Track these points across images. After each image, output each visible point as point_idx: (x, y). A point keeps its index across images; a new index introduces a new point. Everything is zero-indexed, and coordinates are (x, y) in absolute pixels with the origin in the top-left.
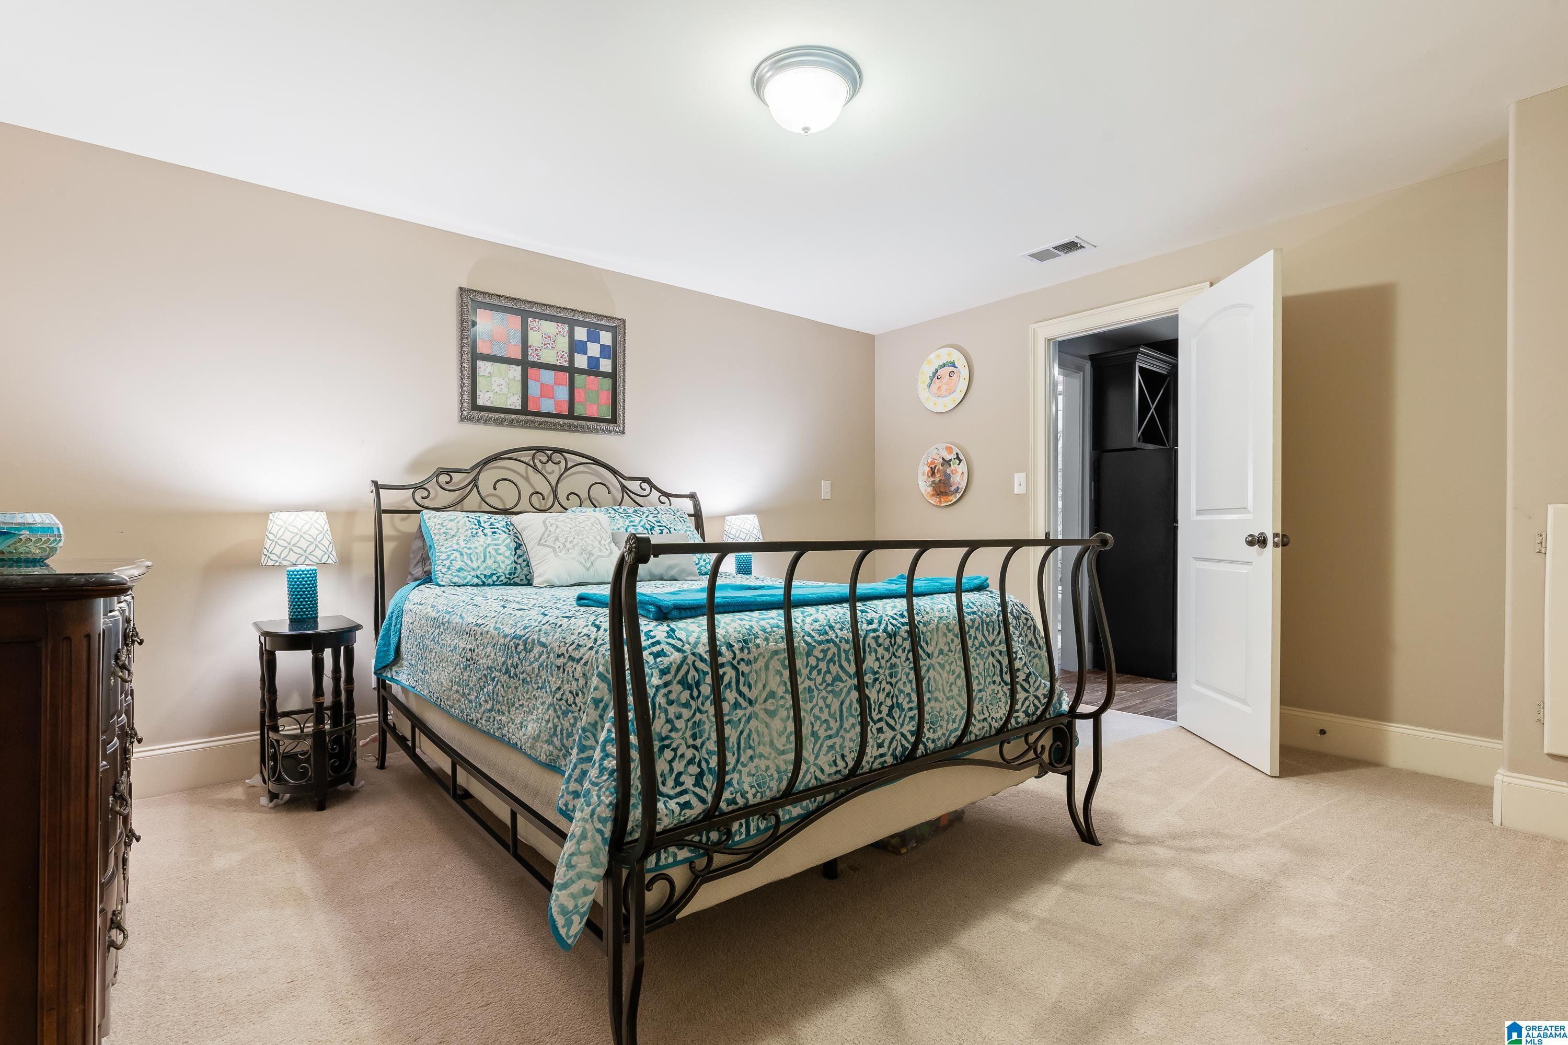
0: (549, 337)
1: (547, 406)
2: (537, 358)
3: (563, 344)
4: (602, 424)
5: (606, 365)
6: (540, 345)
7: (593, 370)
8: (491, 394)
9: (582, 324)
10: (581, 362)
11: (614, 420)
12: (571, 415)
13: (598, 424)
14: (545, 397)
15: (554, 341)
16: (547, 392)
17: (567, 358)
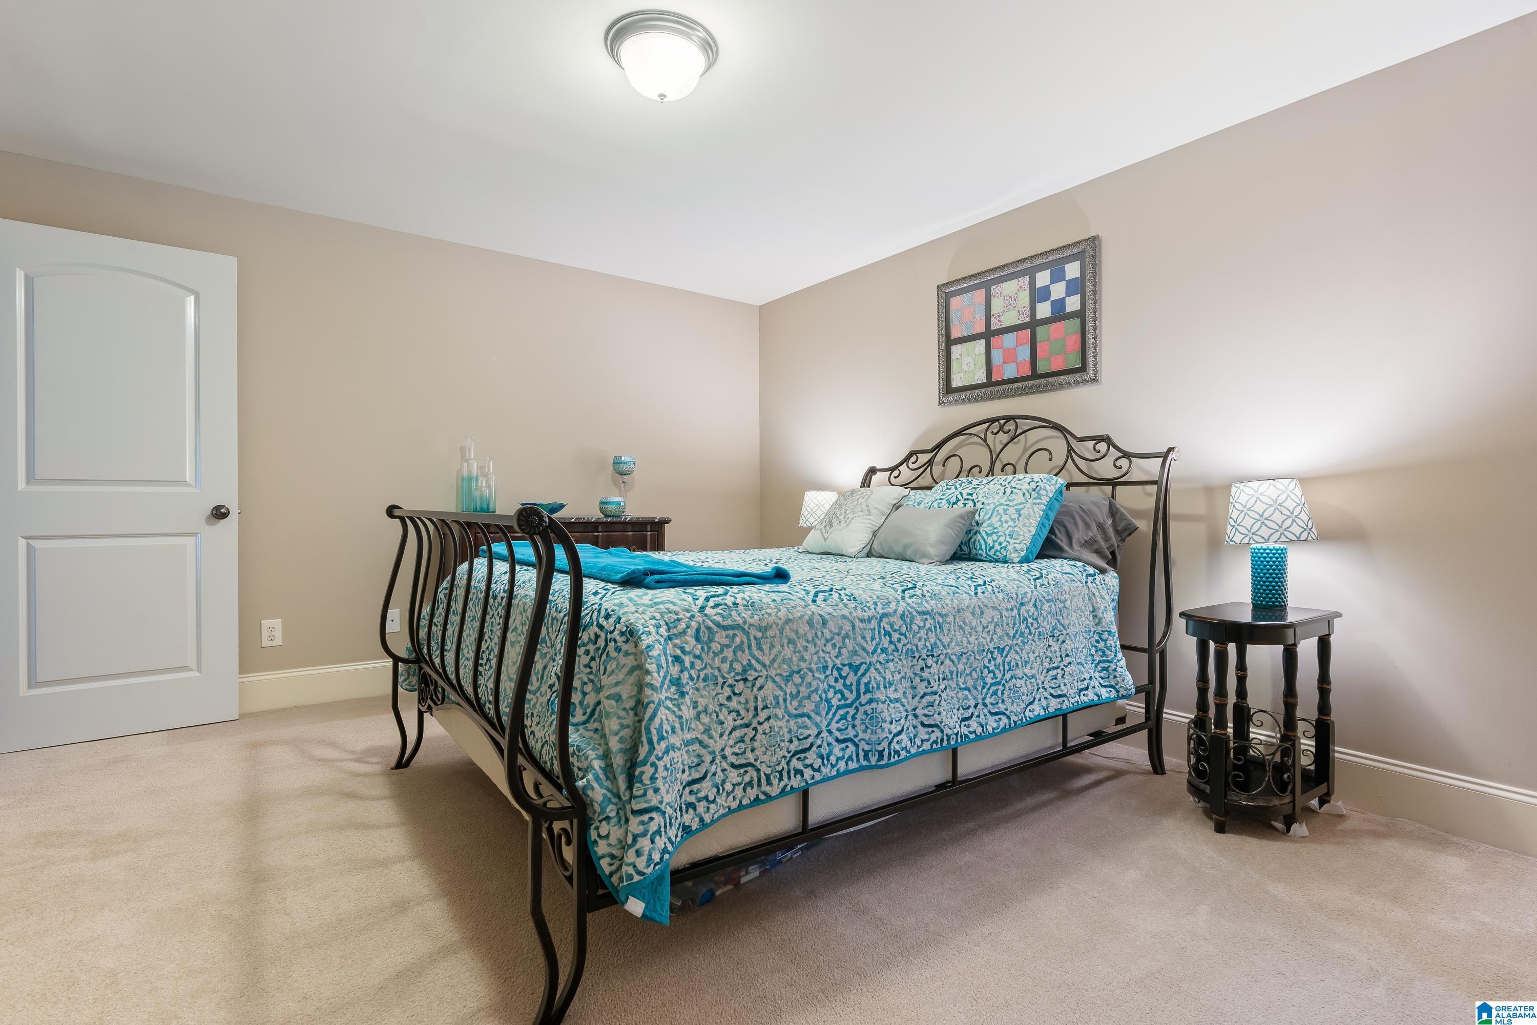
0: (1010, 297)
1: (1010, 372)
2: (1000, 324)
3: (1024, 298)
4: (1065, 377)
5: (1073, 304)
6: (1003, 309)
7: (1059, 314)
8: (961, 375)
9: (1041, 268)
10: (1044, 310)
11: (1083, 369)
12: (1035, 375)
13: (1062, 377)
14: (1008, 363)
15: (1015, 300)
16: (1010, 355)
17: (1029, 313)
